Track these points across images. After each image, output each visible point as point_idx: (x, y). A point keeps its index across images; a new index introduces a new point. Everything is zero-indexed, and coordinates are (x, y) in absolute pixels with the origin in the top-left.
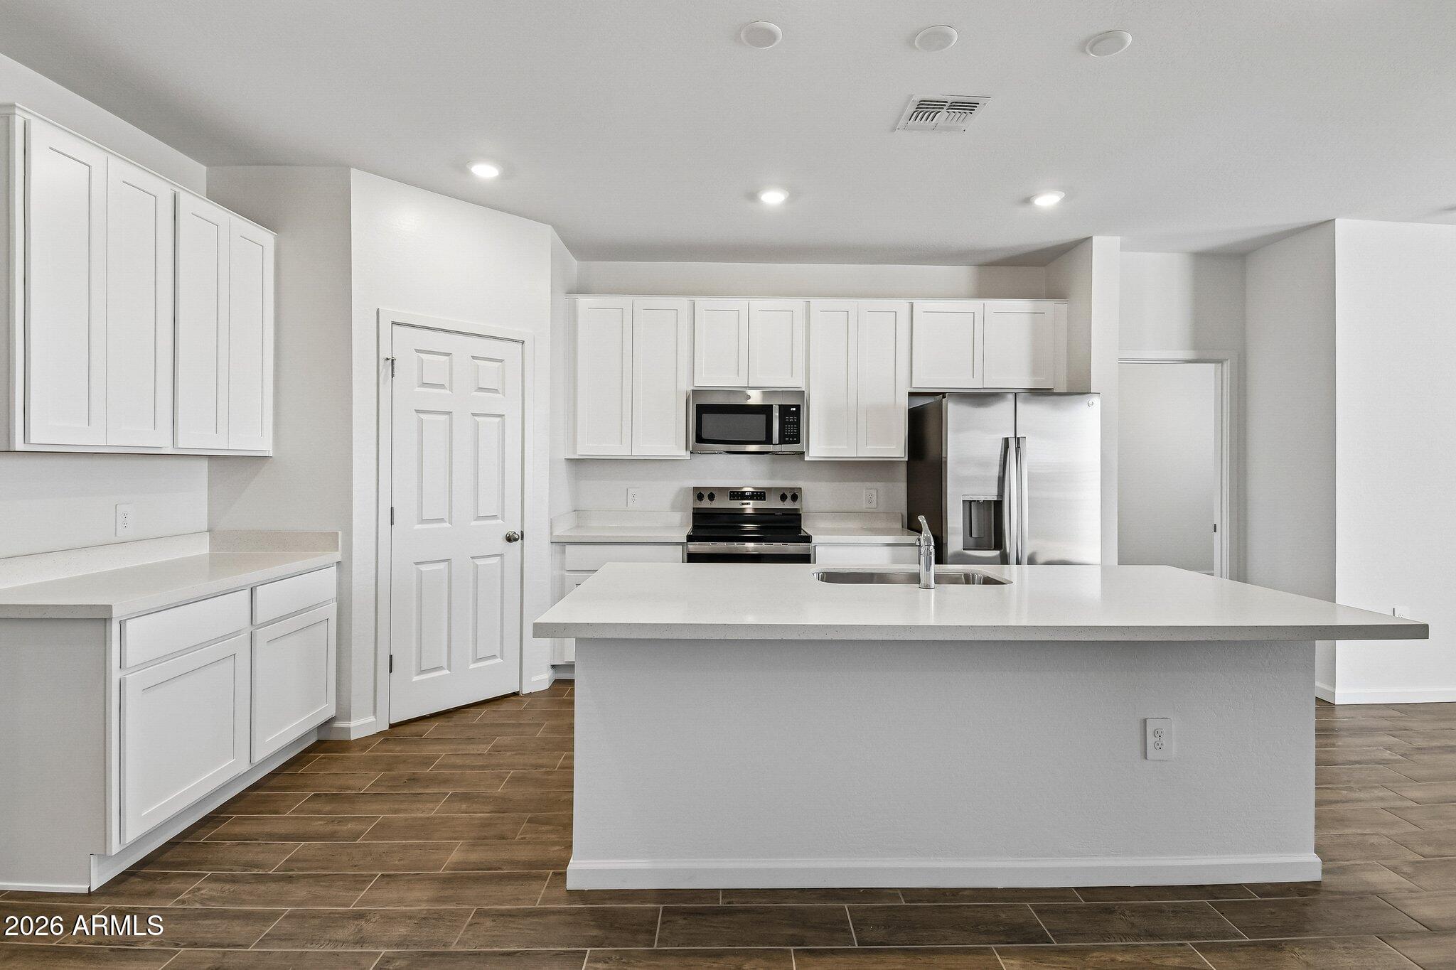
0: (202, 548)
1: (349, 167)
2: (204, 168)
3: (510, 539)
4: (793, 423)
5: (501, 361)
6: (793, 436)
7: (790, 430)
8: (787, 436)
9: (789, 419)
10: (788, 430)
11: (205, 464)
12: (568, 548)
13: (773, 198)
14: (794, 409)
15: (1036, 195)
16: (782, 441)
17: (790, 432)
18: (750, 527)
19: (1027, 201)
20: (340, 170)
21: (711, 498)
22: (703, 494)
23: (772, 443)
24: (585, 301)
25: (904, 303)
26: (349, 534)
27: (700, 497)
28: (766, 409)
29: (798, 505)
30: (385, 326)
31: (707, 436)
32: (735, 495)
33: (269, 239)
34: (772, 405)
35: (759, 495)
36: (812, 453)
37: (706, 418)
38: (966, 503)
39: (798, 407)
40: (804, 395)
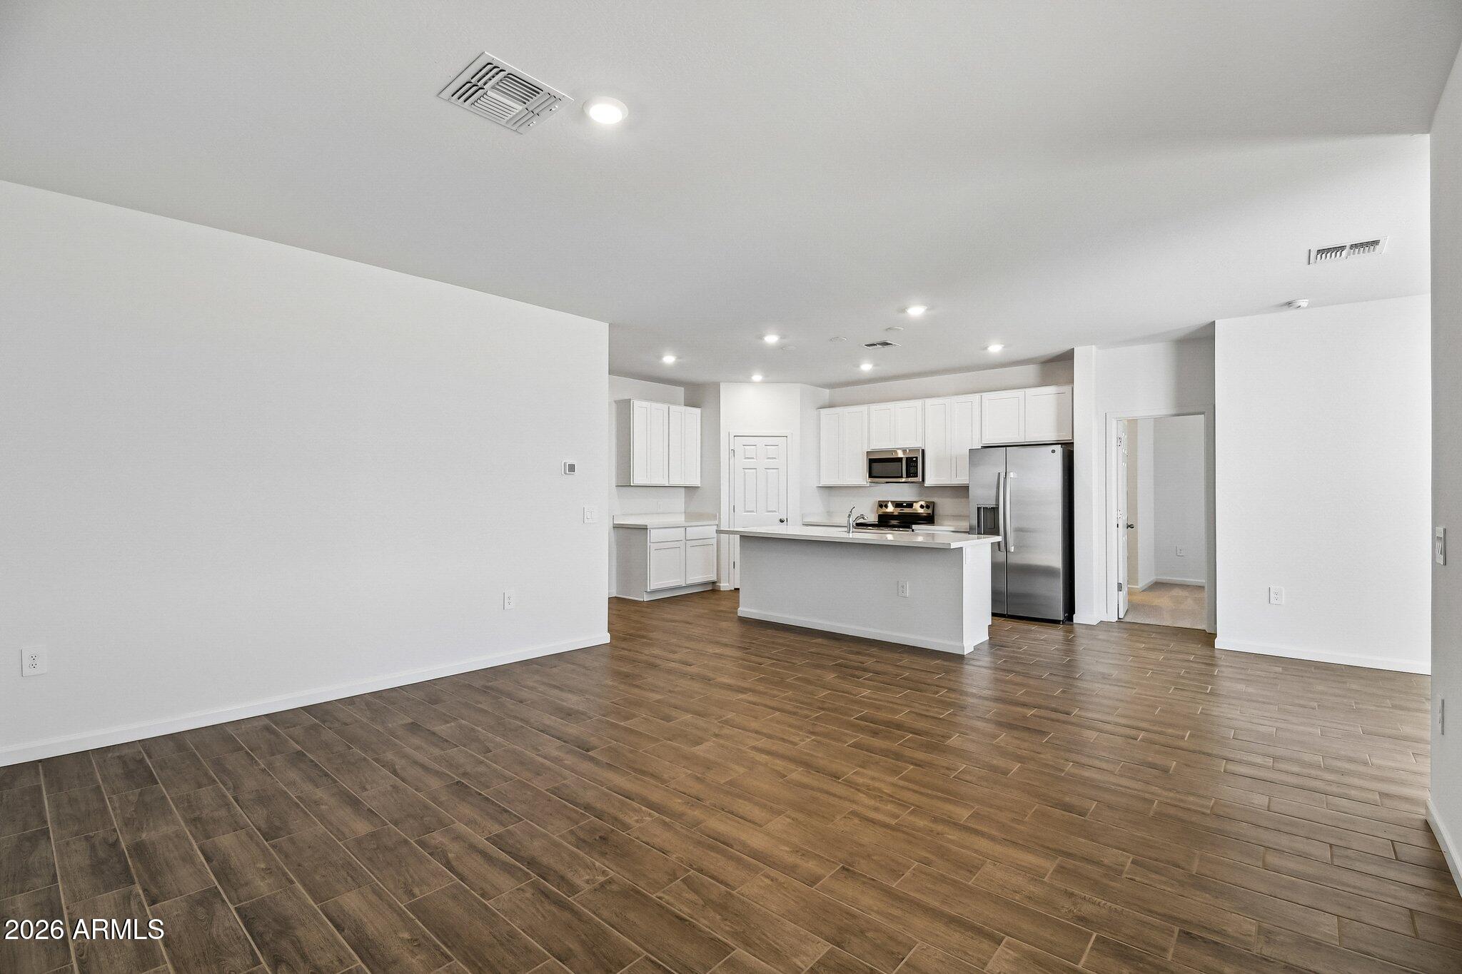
1: (719, 382)
2: (683, 388)
3: (782, 521)
4: (914, 466)
5: (778, 445)
6: (915, 473)
8: (912, 473)
9: (912, 464)
10: (911, 470)
11: (687, 490)
13: (866, 366)
14: (915, 459)
16: (908, 476)
17: (913, 471)
20: (716, 384)
21: (886, 506)
22: (882, 505)
23: (902, 477)
24: (824, 411)
25: (977, 396)
26: (720, 515)
27: (881, 506)
28: (900, 460)
29: (930, 511)
30: (732, 436)
31: (874, 474)
32: (898, 505)
33: (698, 411)
34: (902, 458)
35: (910, 505)
36: (927, 483)
37: (875, 465)
38: (979, 509)
39: (917, 458)
40: (923, 451)
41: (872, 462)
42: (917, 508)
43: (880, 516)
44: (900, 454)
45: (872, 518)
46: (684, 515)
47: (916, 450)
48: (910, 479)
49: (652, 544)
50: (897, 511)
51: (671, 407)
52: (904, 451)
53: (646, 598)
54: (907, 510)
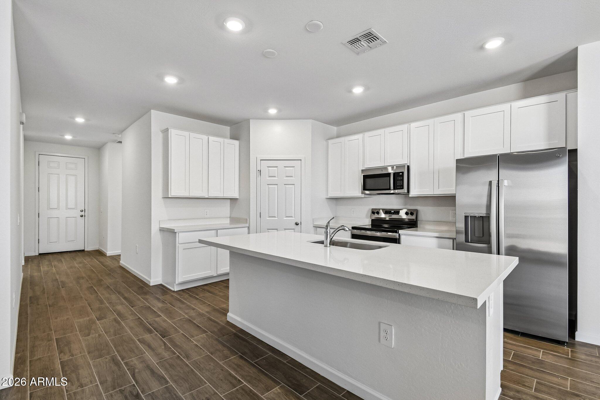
0: (228, 221)
1: (249, 119)
2: (229, 128)
3: (297, 224)
4: (401, 180)
5: (294, 167)
6: (401, 186)
7: (399, 183)
8: (399, 186)
9: (399, 178)
10: (398, 183)
11: (229, 201)
12: (318, 229)
13: (358, 90)
14: (401, 174)
15: (485, 43)
16: (394, 189)
17: (400, 184)
18: (386, 226)
19: (482, 48)
20: (247, 121)
21: (378, 213)
22: (375, 212)
23: (390, 189)
24: (330, 142)
25: (459, 115)
26: (249, 219)
27: (373, 213)
28: (388, 175)
29: (414, 217)
30: (259, 161)
31: (367, 188)
32: (387, 212)
33: (237, 143)
34: (390, 173)
35: (397, 212)
36: (413, 193)
37: (368, 181)
38: (466, 217)
39: (403, 173)
40: (408, 167)
41: (365, 177)
42: (403, 215)
43: (372, 220)
44: (390, 170)
45: (367, 222)
46: (229, 219)
47: (403, 166)
48: (396, 191)
49: (180, 245)
50: (387, 217)
51: (210, 137)
52: (393, 168)
53: (176, 289)
54: (394, 216)
